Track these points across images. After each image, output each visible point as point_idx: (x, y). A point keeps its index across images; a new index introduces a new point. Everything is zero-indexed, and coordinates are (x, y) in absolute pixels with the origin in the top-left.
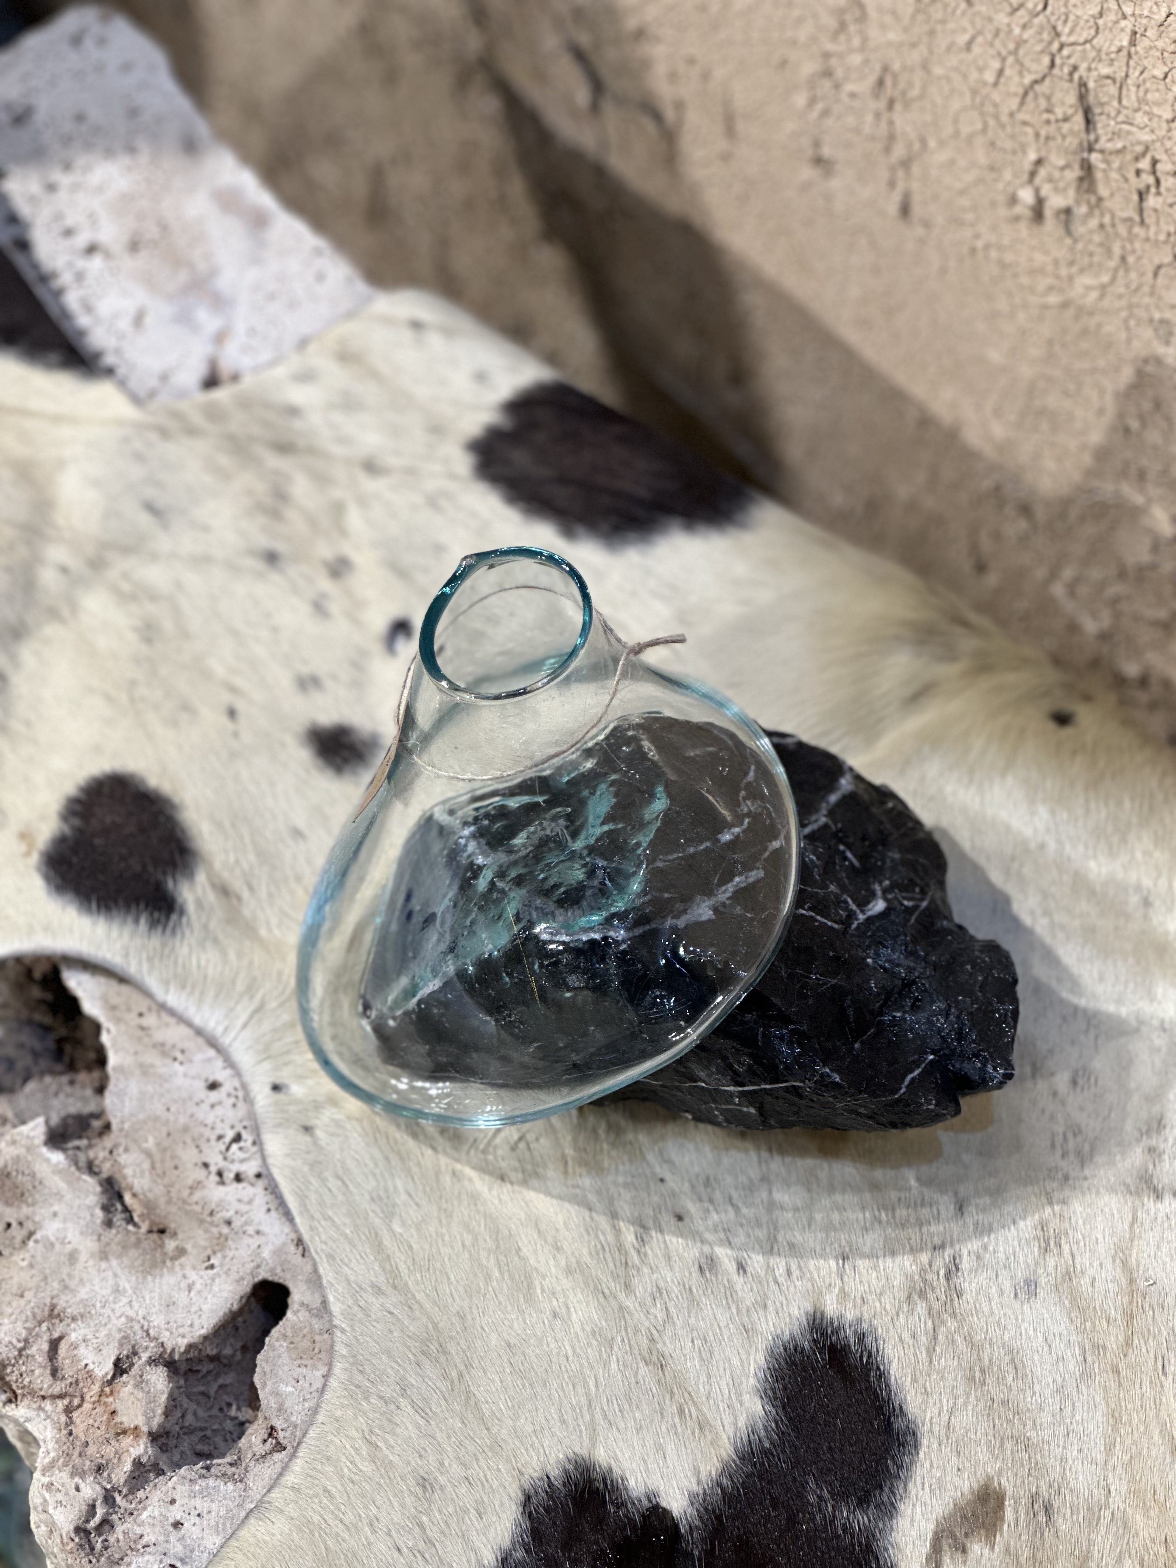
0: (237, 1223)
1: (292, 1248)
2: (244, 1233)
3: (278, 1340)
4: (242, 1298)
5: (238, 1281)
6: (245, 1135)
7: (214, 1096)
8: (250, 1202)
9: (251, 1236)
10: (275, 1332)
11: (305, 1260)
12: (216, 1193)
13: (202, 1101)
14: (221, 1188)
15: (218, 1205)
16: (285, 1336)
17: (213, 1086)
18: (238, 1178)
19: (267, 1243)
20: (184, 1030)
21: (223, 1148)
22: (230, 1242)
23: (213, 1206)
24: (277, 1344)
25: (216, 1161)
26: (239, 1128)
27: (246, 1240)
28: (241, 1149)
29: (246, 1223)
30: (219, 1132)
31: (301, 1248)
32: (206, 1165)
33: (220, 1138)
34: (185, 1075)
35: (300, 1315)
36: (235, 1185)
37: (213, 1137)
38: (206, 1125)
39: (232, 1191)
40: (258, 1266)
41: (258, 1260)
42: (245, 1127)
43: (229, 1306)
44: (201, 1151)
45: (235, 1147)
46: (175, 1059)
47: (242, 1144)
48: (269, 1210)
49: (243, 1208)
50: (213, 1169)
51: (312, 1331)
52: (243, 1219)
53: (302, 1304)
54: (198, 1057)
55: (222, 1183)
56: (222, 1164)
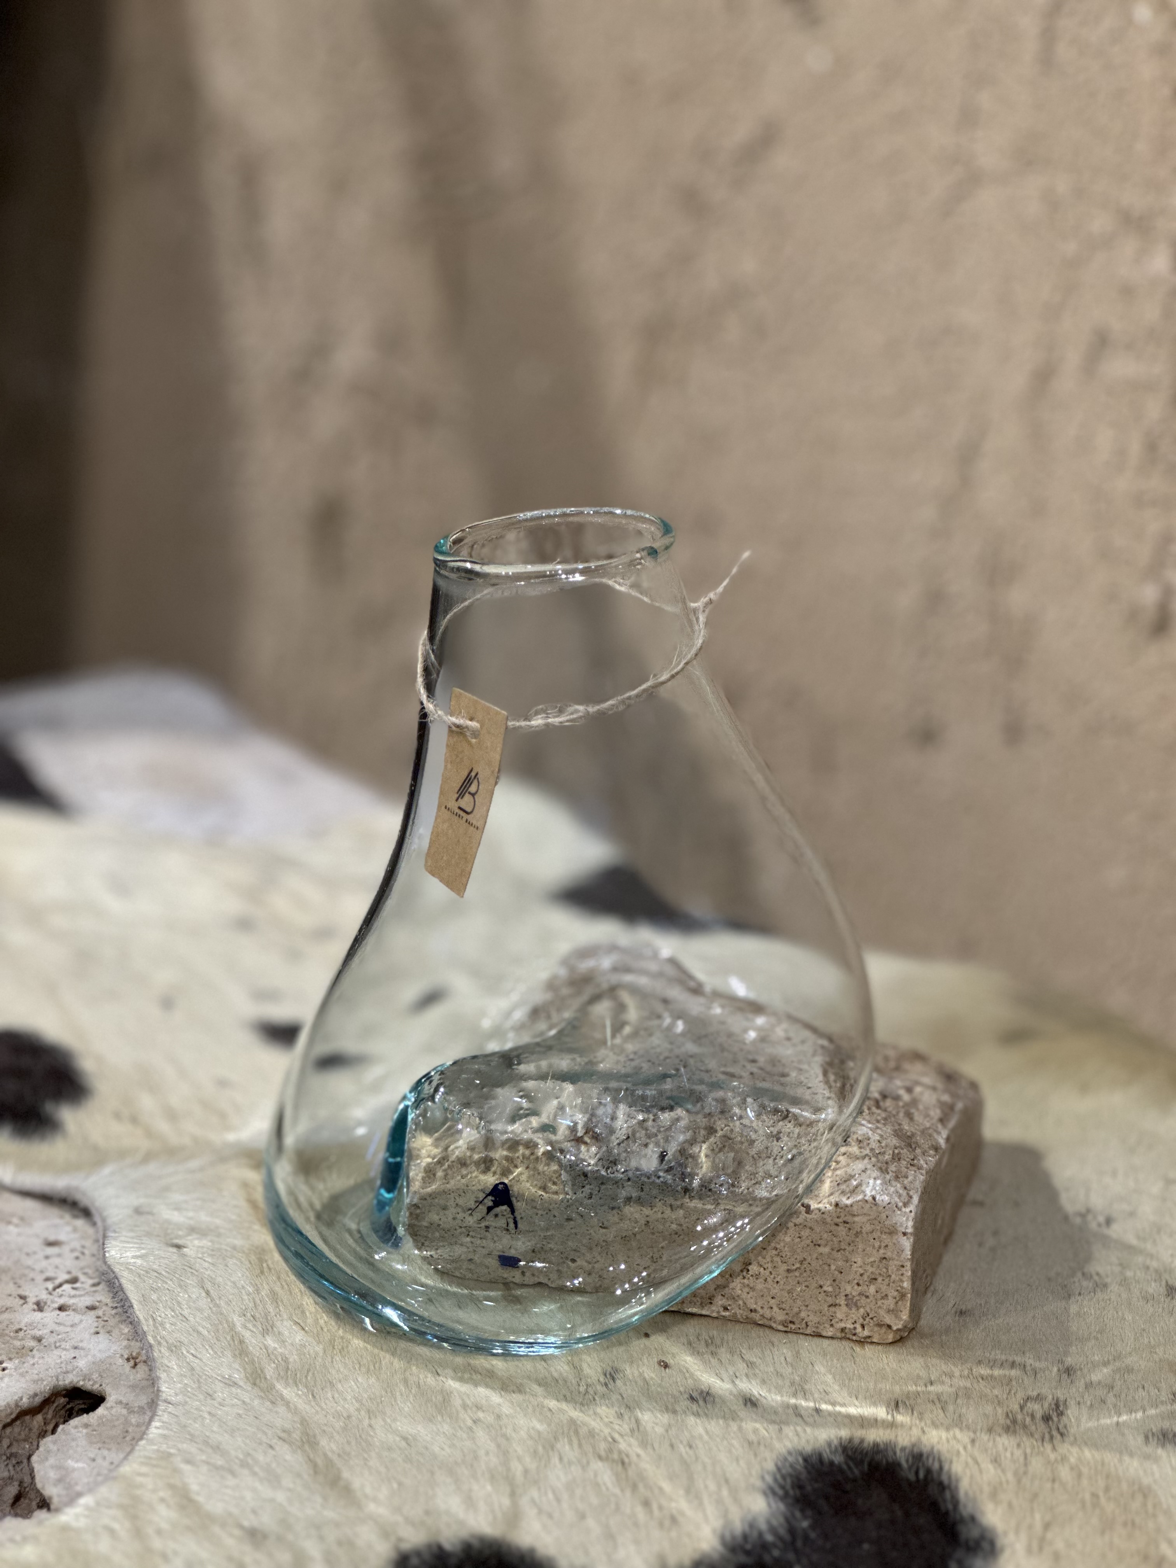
0: (49, 1340)
1: (120, 1361)
3: (76, 1427)
4: (36, 1395)
5: (35, 1382)
6: (82, 1278)
7: (51, 1251)
8: (73, 1326)
9: (65, 1349)
10: (75, 1422)
11: (134, 1371)
12: (27, 1316)
13: (35, 1253)
14: (36, 1313)
15: (28, 1326)
16: (86, 1426)
17: (51, 1244)
18: (61, 1308)
19: (86, 1356)
21: (50, 1286)
22: (35, 1352)
23: (22, 1326)
24: (73, 1431)
25: (38, 1295)
26: (76, 1273)
27: (57, 1352)
28: (73, 1288)
29: (63, 1340)
30: (49, 1275)
31: (132, 1362)
32: (23, 1298)
33: (47, 1279)
34: (19, 1235)
35: (113, 1411)
36: (58, 1312)
37: (39, 1278)
38: (33, 1269)
39: (49, 1317)
40: (67, 1372)
41: (70, 1367)
42: (85, 1274)
43: (16, 1398)
44: (19, 1287)
45: (67, 1287)
47: (77, 1285)
48: (98, 1333)
49: (63, 1329)
50: (32, 1300)
51: (127, 1422)
52: (60, 1337)
53: (121, 1402)
55: (39, 1310)
56: (44, 1296)
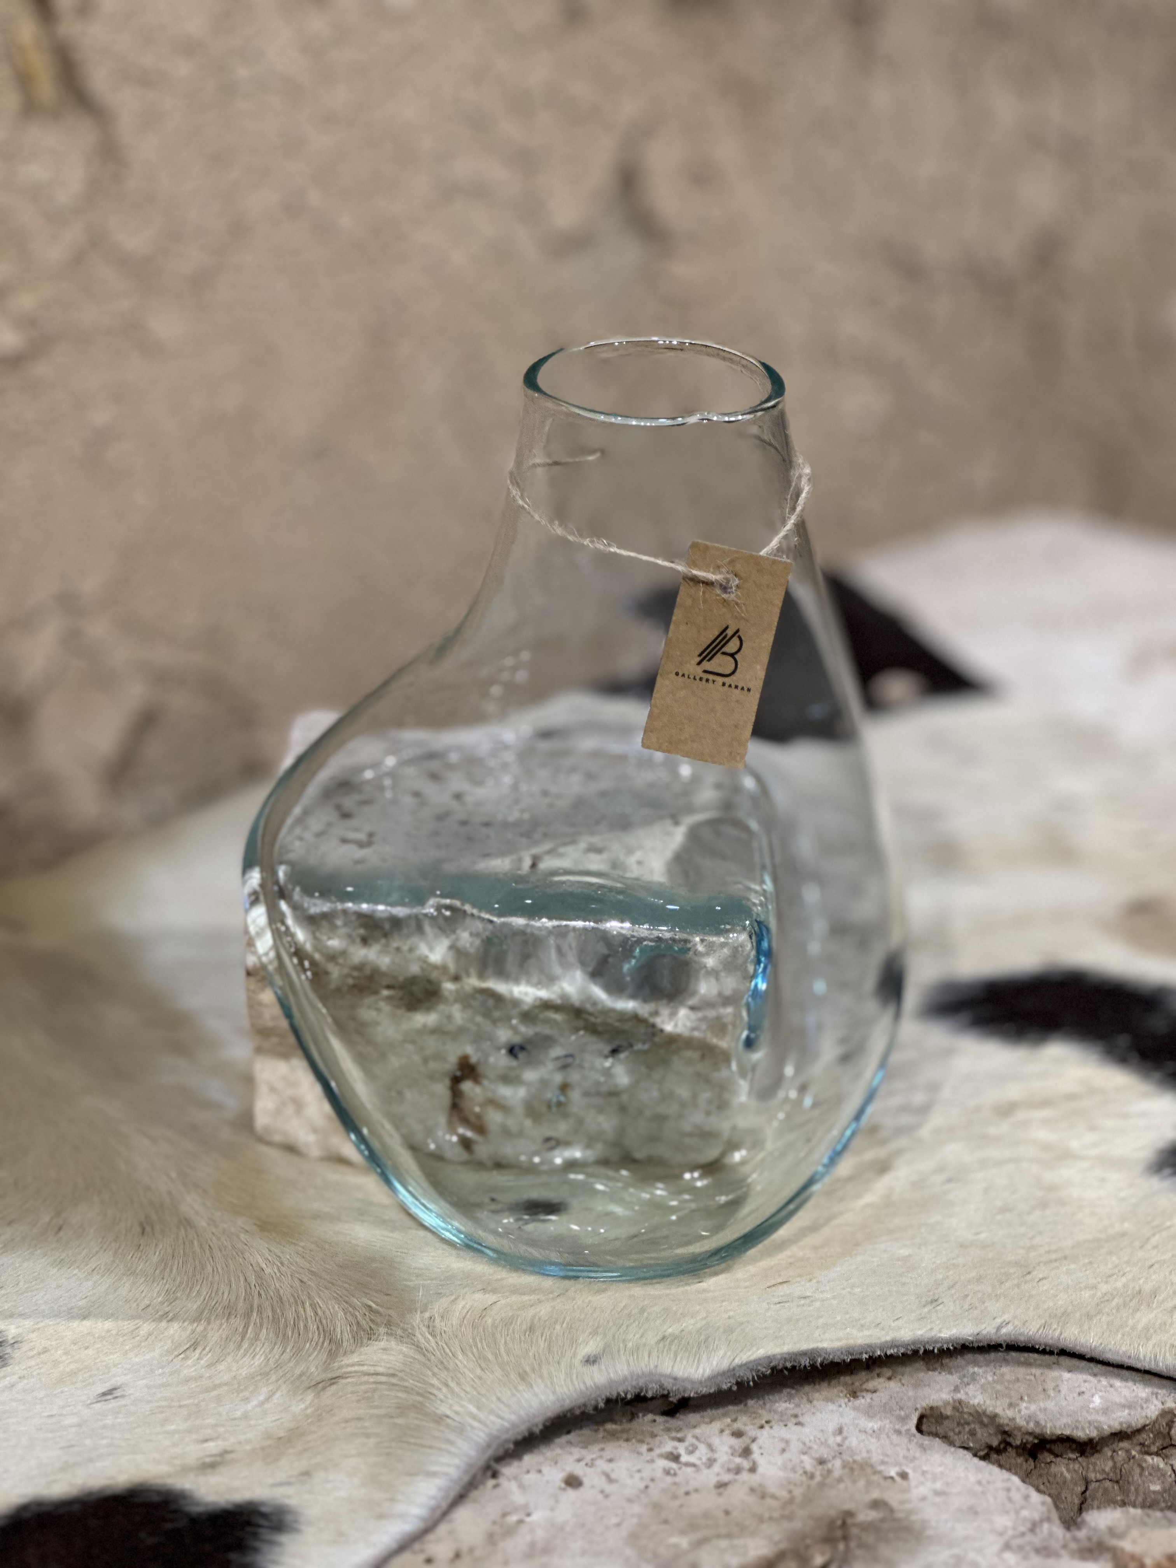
2: (839, 1445)
8: (787, 1442)
14: (760, 1470)
15: (794, 1470)
17: (573, 1482)
20: (463, 1514)
25: (710, 1477)
29: (825, 1443)
30: (659, 1474)
38: (647, 1487)
44: (696, 1490)
46: (521, 1522)
49: (795, 1446)
54: (518, 1497)
55: (753, 1469)
